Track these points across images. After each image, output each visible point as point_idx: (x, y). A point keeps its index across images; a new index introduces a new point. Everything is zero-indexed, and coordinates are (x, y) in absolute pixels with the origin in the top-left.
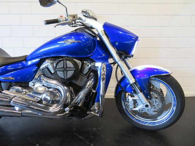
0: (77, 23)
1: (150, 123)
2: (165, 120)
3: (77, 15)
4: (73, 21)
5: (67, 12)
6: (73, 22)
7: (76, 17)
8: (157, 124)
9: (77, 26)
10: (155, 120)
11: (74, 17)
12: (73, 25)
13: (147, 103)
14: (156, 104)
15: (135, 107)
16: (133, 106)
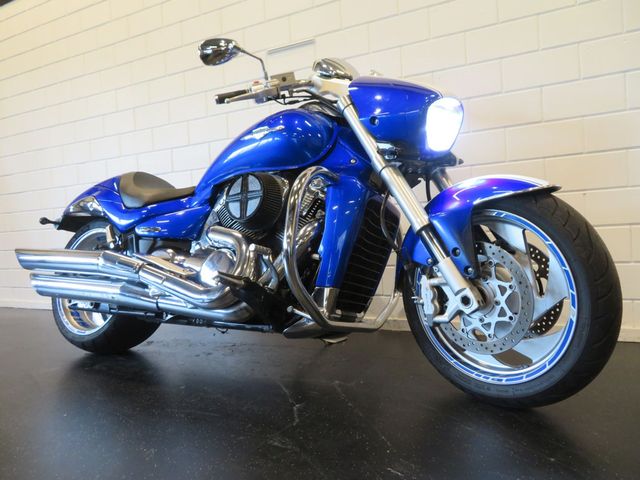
0: (295, 94)
1: (506, 376)
3: (292, 74)
4: (283, 89)
5: (264, 69)
6: (286, 93)
7: (288, 79)
9: (298, 102)
11: (284, 79)
12: (287, 100)
13: (464, 289)
14: (502, 299)
15: (442, 312)
16: (435, 307)
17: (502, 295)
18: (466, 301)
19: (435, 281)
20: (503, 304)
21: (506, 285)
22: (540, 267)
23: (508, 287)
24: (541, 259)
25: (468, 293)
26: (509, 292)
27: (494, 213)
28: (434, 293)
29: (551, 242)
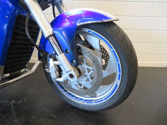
1: (86, 100)
2: (105, 99)
8: (94, 104)
10: (93, 97)
13: (71, 70)
14: (88, 74)
15: (60, 76)
16: (57, 74)
17: (89, 72)
18: (71, 76)
19: (56, 63)
20: (88, 77)
21: (91, 68)
22: (102, 54)
23: (91, 70)
24: (103, 51)
25: (73, 73)
26: (91, 72)
27: (87, 30)
28: (56, 68)
29: (114, 49)
